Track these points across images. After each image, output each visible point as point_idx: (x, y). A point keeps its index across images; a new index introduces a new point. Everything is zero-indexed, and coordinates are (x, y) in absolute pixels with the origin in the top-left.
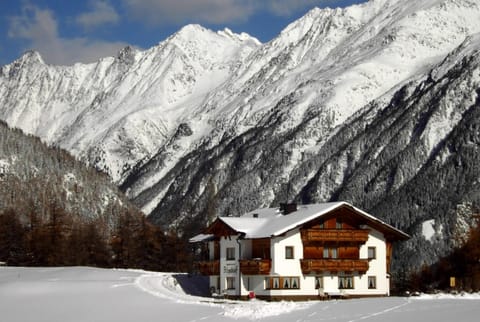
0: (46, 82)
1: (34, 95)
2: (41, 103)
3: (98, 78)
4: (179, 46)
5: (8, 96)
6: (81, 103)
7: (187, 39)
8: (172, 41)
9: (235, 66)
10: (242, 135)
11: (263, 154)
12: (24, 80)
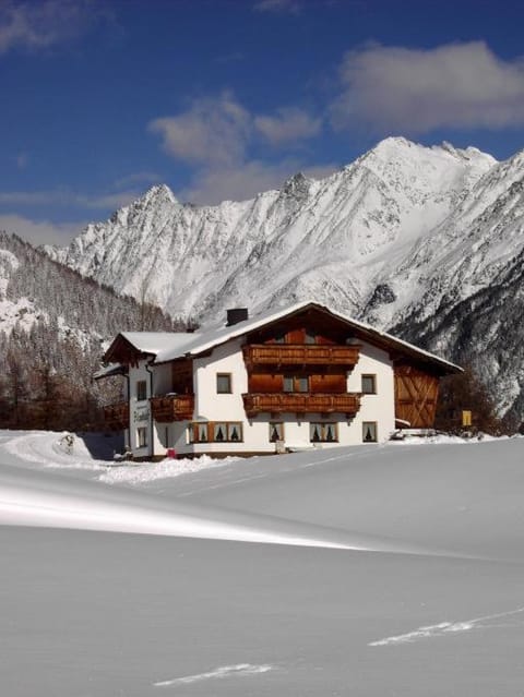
0: (180, 230)
1: (164, 250)
2: (174, 260)
3: (256, 221)
4: (374, 170)
5: (126, 252)
6: (231, 259)
7: (385, 160)
8: (364, 163)
9: (459, 196)
10: (470, 299)
11: (501, 327)
12: (148, 227)
